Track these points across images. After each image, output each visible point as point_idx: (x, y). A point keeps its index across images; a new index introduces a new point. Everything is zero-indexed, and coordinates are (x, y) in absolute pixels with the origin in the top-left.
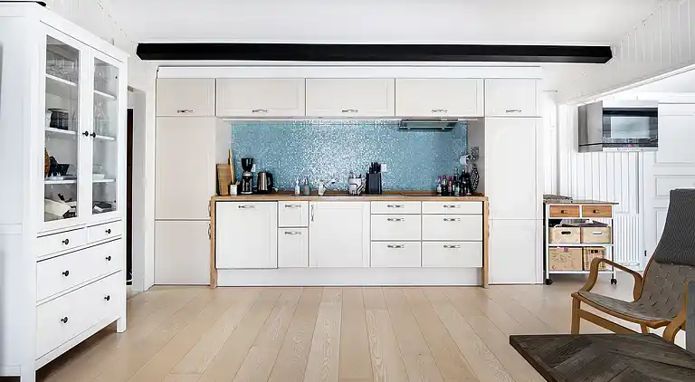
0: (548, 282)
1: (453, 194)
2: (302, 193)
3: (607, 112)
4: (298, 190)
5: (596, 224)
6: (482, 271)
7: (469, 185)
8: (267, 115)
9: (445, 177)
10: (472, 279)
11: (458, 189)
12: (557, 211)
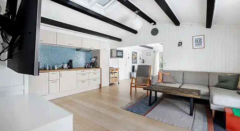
0: (110, 85)
1: (90, 68)
2: (49, 69)
3: (117, 51)
4: (48, 68)
5: (115, 73)
6: (100, 85)
7: (94, 65)
8: (43, 42)
9: (87, 64)
10: (98, 87)
11: (92, 66)
12: (111, 70)
